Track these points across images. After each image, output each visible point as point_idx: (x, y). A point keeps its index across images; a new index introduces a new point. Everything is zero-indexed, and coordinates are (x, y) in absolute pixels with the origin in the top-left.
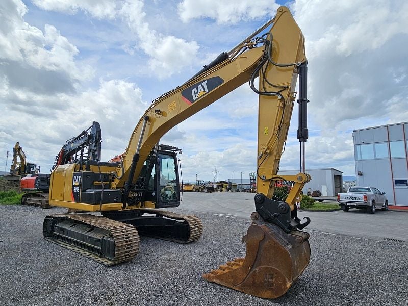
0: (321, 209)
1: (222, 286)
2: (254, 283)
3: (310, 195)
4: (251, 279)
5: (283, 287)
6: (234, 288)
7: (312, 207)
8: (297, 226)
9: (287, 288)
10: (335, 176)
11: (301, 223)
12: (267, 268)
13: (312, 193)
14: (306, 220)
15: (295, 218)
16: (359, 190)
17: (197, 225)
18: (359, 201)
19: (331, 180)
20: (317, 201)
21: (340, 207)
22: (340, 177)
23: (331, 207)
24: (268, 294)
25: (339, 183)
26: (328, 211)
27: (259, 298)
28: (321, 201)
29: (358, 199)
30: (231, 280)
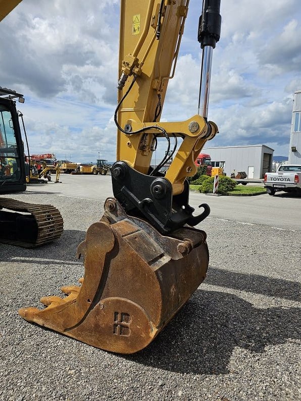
0: (243, 193)
1: (47, 329)
2: (97, 326)
3: (234, 177)
4: (93, 320)
5: (143, 335)
6: (66, 333)
7: (233, 190)
8: (186, 221)
9: (150, 337)
10: (265, 155)
11: (195, 214)
12: (118, 301)
13: (236, 174)
14: (202, 210)
15: (184, 207)
16: (290, 169)
17: (52, 219)
18: (288, 182)
19: (260, 159)
20: (241, 184)
21: (265, 190)
22: (270, 155)
23: (255, 190)
24: (120, 347)
25: (268, 163)
26: (250, 195)
27: (106, 351)
28: (244, 183)
29: (289, 180)
30: (61, 321)
